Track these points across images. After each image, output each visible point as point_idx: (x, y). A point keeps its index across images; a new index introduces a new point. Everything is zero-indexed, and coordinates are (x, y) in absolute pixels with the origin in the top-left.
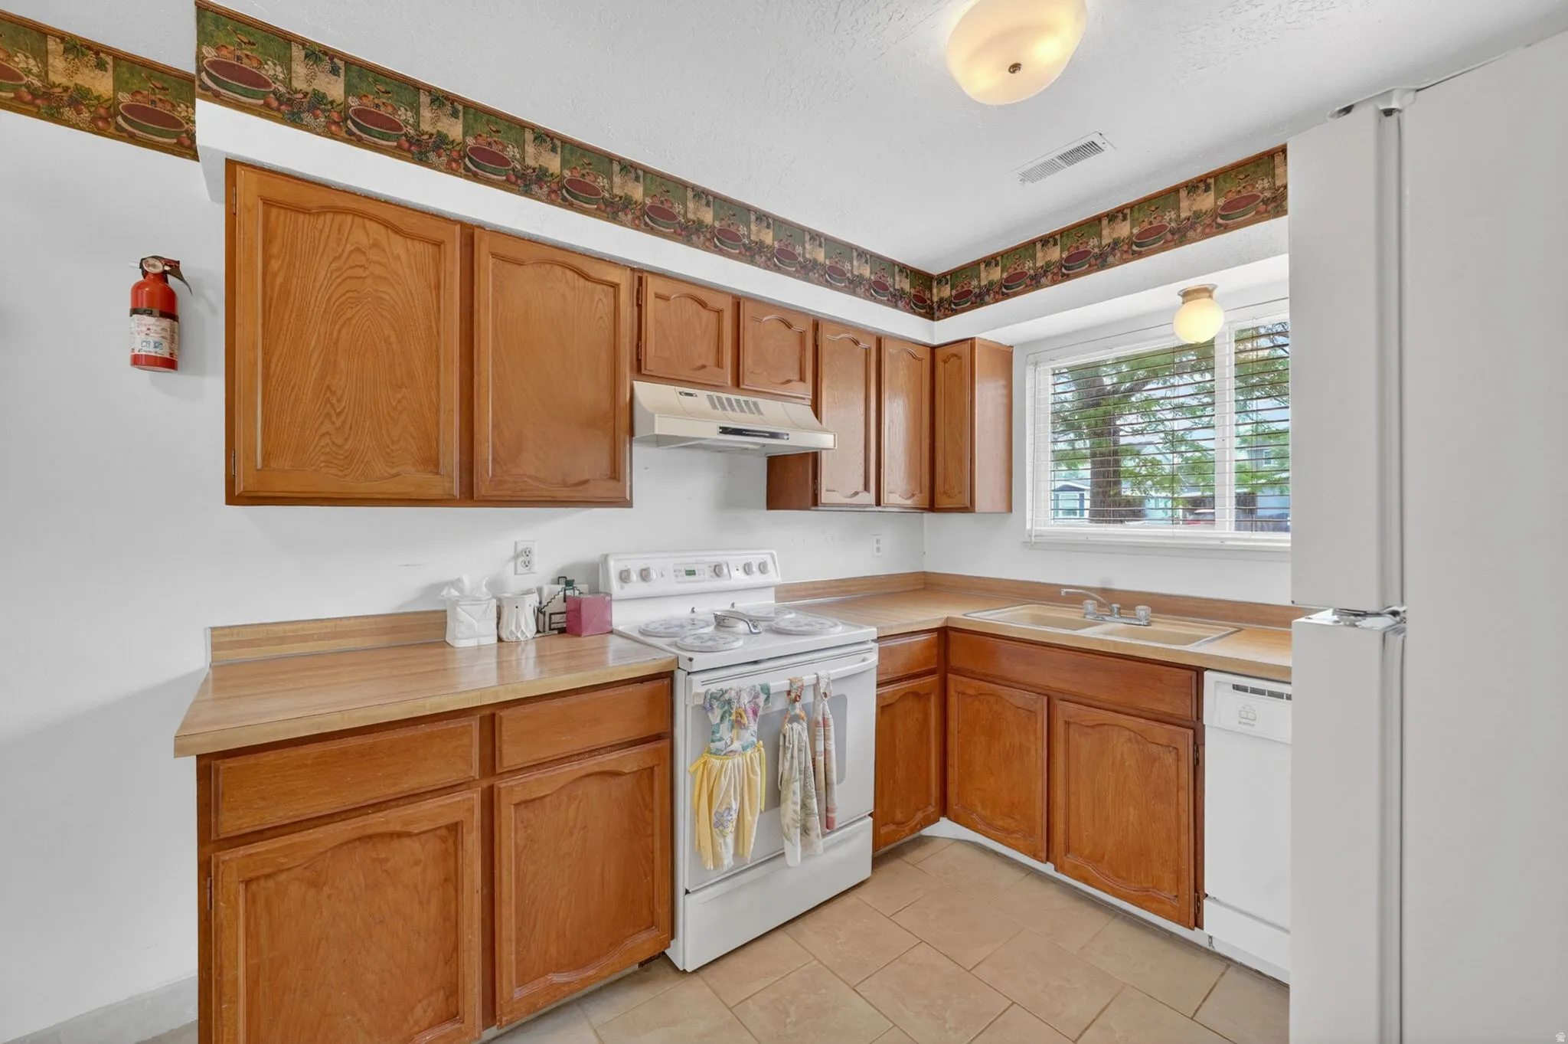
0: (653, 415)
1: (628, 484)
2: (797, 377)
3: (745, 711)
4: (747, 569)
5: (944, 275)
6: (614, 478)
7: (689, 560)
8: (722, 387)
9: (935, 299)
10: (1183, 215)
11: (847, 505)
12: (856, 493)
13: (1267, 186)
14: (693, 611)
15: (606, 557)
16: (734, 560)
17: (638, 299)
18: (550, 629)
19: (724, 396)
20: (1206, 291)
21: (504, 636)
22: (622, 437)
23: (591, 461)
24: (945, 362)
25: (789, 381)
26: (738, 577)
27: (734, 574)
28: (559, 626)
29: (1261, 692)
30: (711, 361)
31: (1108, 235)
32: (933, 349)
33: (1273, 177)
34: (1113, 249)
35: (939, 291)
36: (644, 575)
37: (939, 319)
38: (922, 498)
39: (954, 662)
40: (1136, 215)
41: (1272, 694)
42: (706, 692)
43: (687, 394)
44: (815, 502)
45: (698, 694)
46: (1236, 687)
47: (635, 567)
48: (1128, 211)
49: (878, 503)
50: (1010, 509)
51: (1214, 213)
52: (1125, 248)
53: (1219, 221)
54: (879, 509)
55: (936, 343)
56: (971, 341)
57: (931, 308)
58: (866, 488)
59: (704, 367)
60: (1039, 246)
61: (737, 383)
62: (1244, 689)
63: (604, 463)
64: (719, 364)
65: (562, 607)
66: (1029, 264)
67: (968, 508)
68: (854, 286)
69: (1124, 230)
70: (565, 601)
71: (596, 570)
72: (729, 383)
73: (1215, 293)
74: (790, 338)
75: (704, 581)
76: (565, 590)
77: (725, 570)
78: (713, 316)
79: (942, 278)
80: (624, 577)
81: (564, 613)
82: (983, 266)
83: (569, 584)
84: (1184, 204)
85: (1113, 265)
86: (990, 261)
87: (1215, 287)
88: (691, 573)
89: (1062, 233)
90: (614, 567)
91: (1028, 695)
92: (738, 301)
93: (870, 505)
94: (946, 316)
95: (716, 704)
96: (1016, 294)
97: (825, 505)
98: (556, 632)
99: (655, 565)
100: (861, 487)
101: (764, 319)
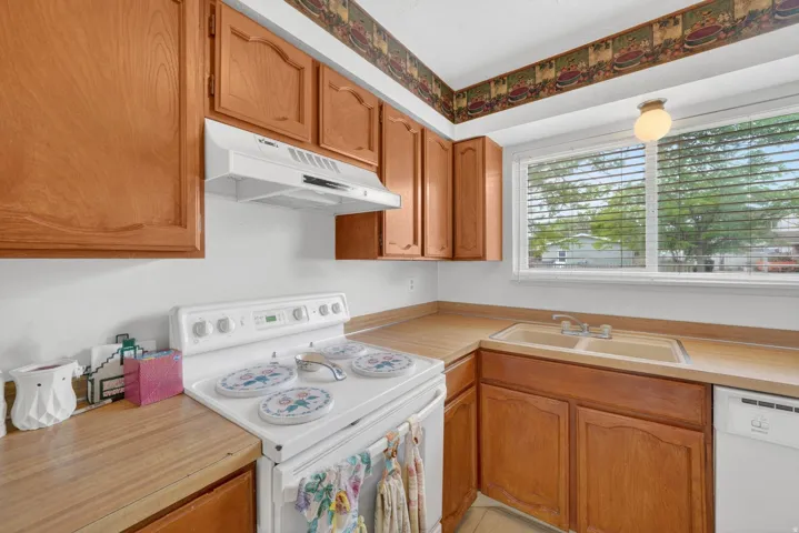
0: (228, 151)
1: (198, 231)
2: (367, 146)
3: (346, 493)
4: (323, 310)
5: (462, 91)
6: (180, 225)
7: (269, 307)
8: (301, 142)
9: (455, 108)
10: (655, 43)
11: (403, 255)
12: (409, 246)
13: (727, 18)
14: (274, 355)
15: (177, 309)
16: (310, 304)
17: (210, 28)
18: (102, 398)
19: (305, 152)
20: (658, 104)
21: (17, 423)
22: (189, 177)
23: (146, 204)
24: (462, 153)
25: (360, 148)
26: (316, 320)
27: (312, 316)
28: (114, 392)
29: (770, 405)
30: (292, 115)
31: (593, 60)
32: (454, 144)
33: (733, 12)
34: (598, 69)
35: (458, 102)
36: (222, 326)
37: (458, 123)
38: (447, 252)
39: (485, 375)
40: (617, 43)
41: (780, 407)
42: (300, 485)
43: (269, 143)
44: (381, 253)
45: (290, 490)
46: (745, 401)
47: (211, 317)
48: (610, 42)
49: (423, 254)
50: (501, 258)
51: (682, 41)
52: (608, 68)
53: (686, 46)
54: (423, 258)
55: (456, 139)
56: (483, 138)
57: (453, 114)
58: (415, 242)
59: (284, 119)
60: (537, 68)
61: (317, 142)
62: (752, 402)
63: (165, 205)
64: (300, 119)
65: (119, 370)
66: (530, 82)
67: (482, 257)
68: (406, 81)
69: (607, 55)
70: (122, 363)
71: (165, 325)
72: (310, 141)
73: (665, 105)
74: (361, 110)
75: (285, 325)
76: (122, 352)
77: (304, 314)
78: (294, 72)
79: (461, 93)
80: (199, 330)
81: (122, 376)
82: (492, 84)
83: (128, 342)
84: (657, 35)
85: (598, 81)
86: (499, 80)
87: (666, 101)
88: (272, 319)
89: (556, 58)
90: (186, 321)
91: (551, 401)
92: (318, 67)
93: (417, 256)
94: (464, 121)
95: (312, 496)
96: (519, 104)
97: (387, 255)
98: (110, 400)
99: (233, 314)
100: (411, 242)
101: (342, 88)
